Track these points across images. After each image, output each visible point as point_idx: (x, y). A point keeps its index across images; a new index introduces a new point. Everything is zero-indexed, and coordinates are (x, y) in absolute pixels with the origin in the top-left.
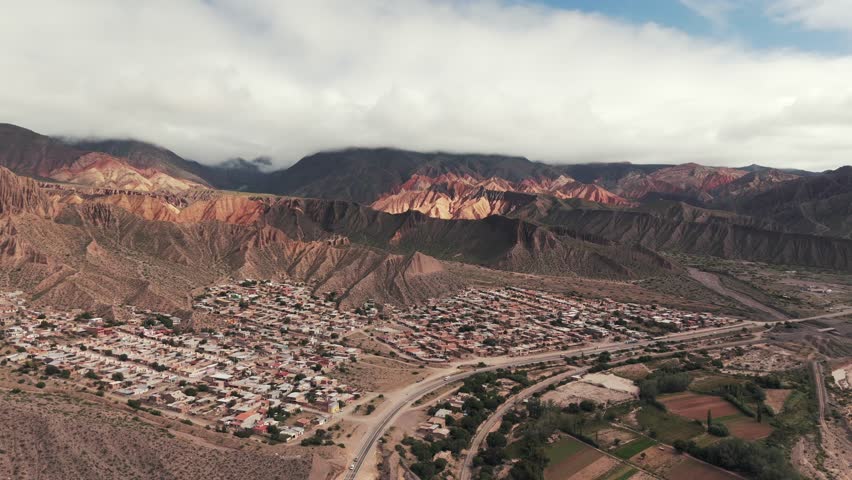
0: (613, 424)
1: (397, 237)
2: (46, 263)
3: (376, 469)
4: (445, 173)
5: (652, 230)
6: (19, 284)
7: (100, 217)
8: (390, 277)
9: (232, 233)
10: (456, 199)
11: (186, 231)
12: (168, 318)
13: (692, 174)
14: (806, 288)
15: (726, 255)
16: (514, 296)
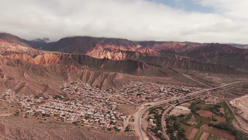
0: (191, 120)
1: (102, 66)
2: (14, 80)
3: (147, 136)
4: (106, 44)
5: (169, 62)
6: (8, 87)
7: (19, 63)
8: (111, 80)
9: (60, 67)
10: (112, 53)
11: (47, 67)
12: (58, 96)
13: (172, 44)
14: (212, 79)
15: (189, 69)
16: (144, 84)
